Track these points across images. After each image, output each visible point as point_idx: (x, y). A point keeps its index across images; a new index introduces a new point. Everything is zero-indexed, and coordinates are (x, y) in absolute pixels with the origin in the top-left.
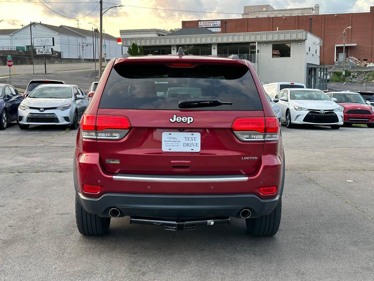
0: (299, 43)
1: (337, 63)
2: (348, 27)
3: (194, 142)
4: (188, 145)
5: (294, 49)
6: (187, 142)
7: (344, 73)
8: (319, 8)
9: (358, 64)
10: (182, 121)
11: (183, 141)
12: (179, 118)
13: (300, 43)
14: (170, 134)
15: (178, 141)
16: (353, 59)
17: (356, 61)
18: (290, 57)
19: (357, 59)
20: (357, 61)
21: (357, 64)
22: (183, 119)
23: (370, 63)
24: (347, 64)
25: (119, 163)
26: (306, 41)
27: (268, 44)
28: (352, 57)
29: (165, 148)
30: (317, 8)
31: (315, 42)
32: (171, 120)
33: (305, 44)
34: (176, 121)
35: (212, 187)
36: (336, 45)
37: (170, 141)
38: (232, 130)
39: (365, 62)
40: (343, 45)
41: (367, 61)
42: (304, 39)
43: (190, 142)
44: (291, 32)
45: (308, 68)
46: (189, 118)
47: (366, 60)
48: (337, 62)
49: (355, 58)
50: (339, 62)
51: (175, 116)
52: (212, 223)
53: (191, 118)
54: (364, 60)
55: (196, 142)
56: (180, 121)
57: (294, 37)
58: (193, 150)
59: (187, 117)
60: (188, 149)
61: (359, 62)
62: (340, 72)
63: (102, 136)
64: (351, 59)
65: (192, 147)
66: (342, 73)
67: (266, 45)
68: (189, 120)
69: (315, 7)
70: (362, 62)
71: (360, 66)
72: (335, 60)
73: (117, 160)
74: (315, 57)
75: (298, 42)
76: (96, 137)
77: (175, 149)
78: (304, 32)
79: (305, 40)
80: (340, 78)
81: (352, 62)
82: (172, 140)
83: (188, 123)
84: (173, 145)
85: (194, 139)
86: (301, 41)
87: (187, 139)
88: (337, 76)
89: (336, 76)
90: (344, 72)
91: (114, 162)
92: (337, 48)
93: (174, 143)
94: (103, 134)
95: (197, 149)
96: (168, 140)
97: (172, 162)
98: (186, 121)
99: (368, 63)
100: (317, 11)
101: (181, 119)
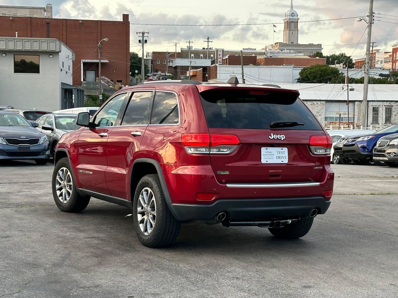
0: (50, 56)
1: (85, 84)
2: (104, 39)
3: (283, 155)
4: (279, 157)
5: (44, 63)
6: (279, 155)
7: (101, 98)
8: (52, 8)
9: (111, 87)
10: (278, 138)
11: (276, 154)
12: (275, 136)
13: (52, 56)
14: (267, 149)
15: (273, 155)
16: (105, 80)
17: (108, 82)
18: (39, 73)
19: (109, 80)
20: (110, 83)
21: (109, 86)
22: (278, 137)
23: (125, 86)
24: (98, 85)
25: (228, 173)
26: (60, 53)
27: (7, 54)
28: (103, 77)
29: (263, 161)
30: (50, 9)
31: (68, 56)
32: (270, 137)
33: (59, 57)
34: (274, 138)
35: (299, 191)
36: (84, 61)
37: (267, 155)
38: (309, 145)
39: (119, 84)
40: (98, 61)
41: (121, 83)
42: (58, 50)
43: (281, 155)
44: (39, 40)
45: (62, 89)
46: (282, 136)
47: (120, 81)
48: (85, 82)
49: (106, 78)
50: (88, 82)
51: (272, 134)
52: (290, 222)
53: (283, 135)
54: (118, 81)
55: (285, 155)
56: (276, 138)
57: (44, 47)
58: (283, 161)
59: (281, 135)
60: (279, 161)
61: (112, 83)
62: (96, 95)
63: (214, 151)
64: (102, 79)
65: (282, 160)
66: (99, 97)
67: (5, 55)
68: (282, 137)
69: (47, 7)
70: (115, 84)
71: (114, 89)
72: (82, 80)
73: (227, 172)
74: (68, 76)
75: (49, 54)
76: (209, 152)
77: (270, 161)
78: (58, 42)
79: (58, 52)
80: (96, 103)
81: (104, 84)
82: (268, 154)
83: (282, 139)
84: (269, 158)
85: (283, 153)
86: (54, 53)
87: (279, 152)
88: (93, 101)
89: (91, 100)
90: (101, 96)
91: (225, 173)
92: (84, 63)
93: (270, 156)
94: (215, 150)
95: (286, 161)
96: (266, 154)
97: (270, 171)
98: (280, 138)
99: (123, 85)
100: (50, 12)
101: (276, 136)
